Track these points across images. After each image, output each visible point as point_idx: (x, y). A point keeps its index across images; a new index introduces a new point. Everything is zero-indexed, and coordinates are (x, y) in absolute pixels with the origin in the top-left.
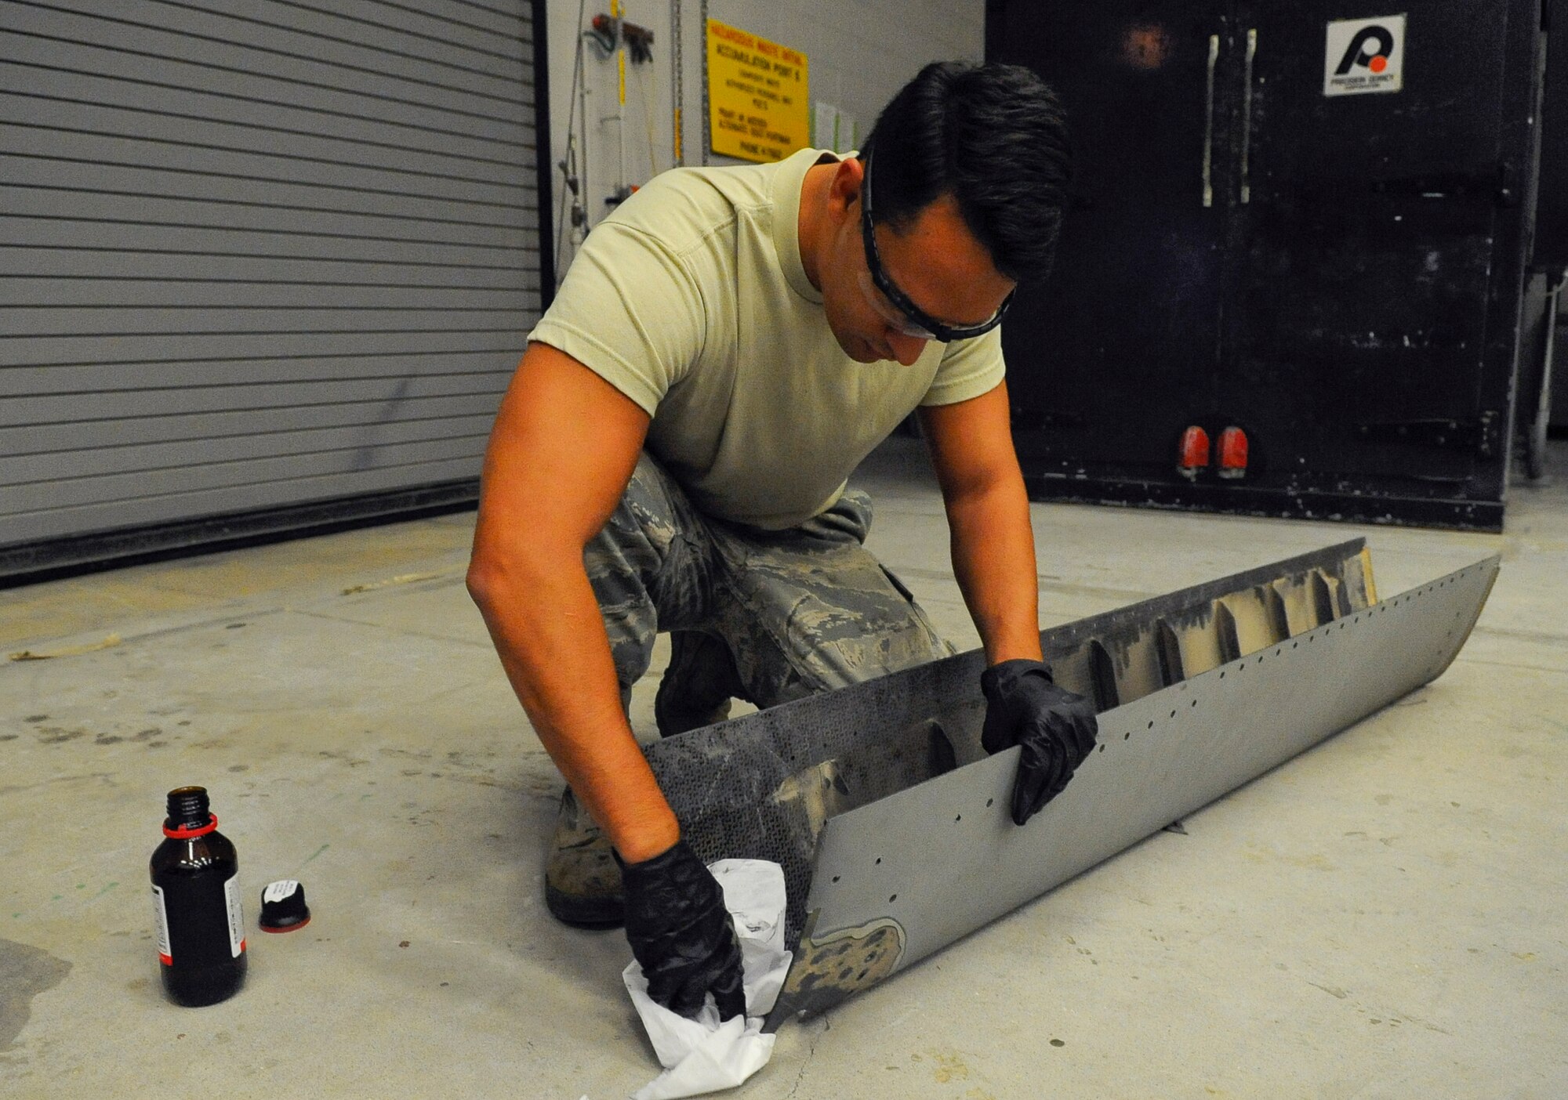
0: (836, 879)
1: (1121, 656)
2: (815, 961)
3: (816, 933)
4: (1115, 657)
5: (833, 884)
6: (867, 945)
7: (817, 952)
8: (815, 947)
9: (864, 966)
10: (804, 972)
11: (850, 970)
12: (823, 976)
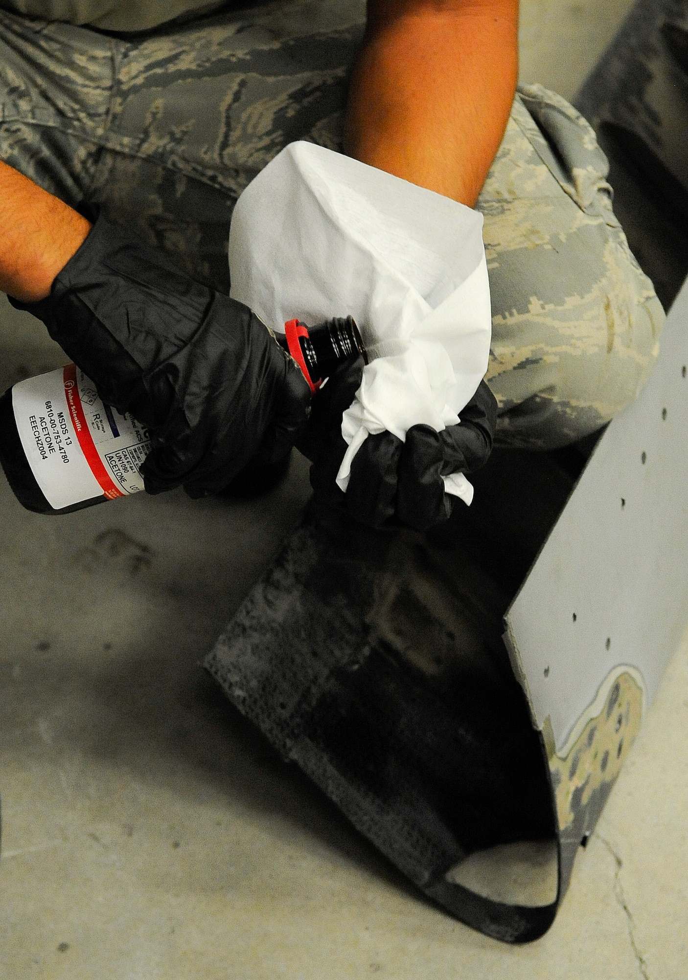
0: (546, 671)
1: (643, 117)
2: (572, 773)
3: (558, 745)
4: (638, 125)
5: (547, 680)
6: (609, 714)
7: (569, 763)
8: (564, 760)
9: (617, 738)
10: (568, 793)
11: (607, 754)
12: (586, 783)
